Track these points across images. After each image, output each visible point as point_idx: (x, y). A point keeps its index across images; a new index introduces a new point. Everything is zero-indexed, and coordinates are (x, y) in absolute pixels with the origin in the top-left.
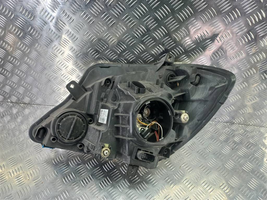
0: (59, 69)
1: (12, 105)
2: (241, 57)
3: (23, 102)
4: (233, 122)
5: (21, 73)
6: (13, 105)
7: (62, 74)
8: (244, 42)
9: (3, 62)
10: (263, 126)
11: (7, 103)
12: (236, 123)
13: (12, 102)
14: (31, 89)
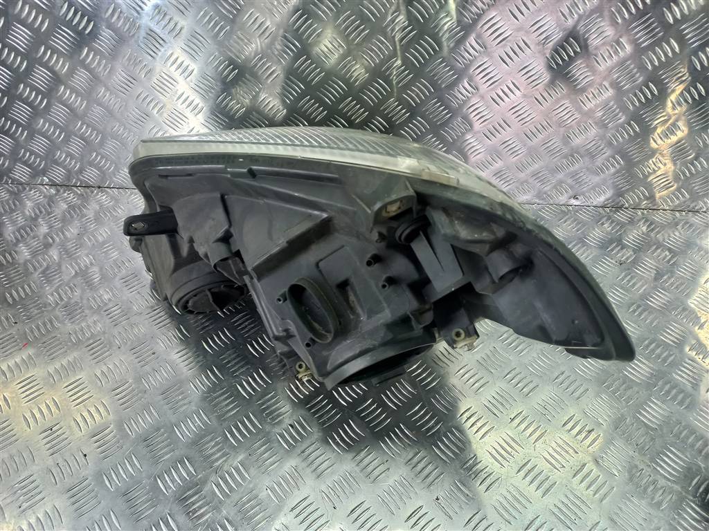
0: (170, 80)
1: (53, 191)
2: (622, 54)
3: (81, 181)
4: (620, 204)
5: (73, 97)
6: (58, 191)
7: (179, 93)
8: (627, 16)
9: (25, 64)
10: (697, 208)
11: (41, 187)
12: (627, 205)
13: (53, 184)
14: (102, 143)
